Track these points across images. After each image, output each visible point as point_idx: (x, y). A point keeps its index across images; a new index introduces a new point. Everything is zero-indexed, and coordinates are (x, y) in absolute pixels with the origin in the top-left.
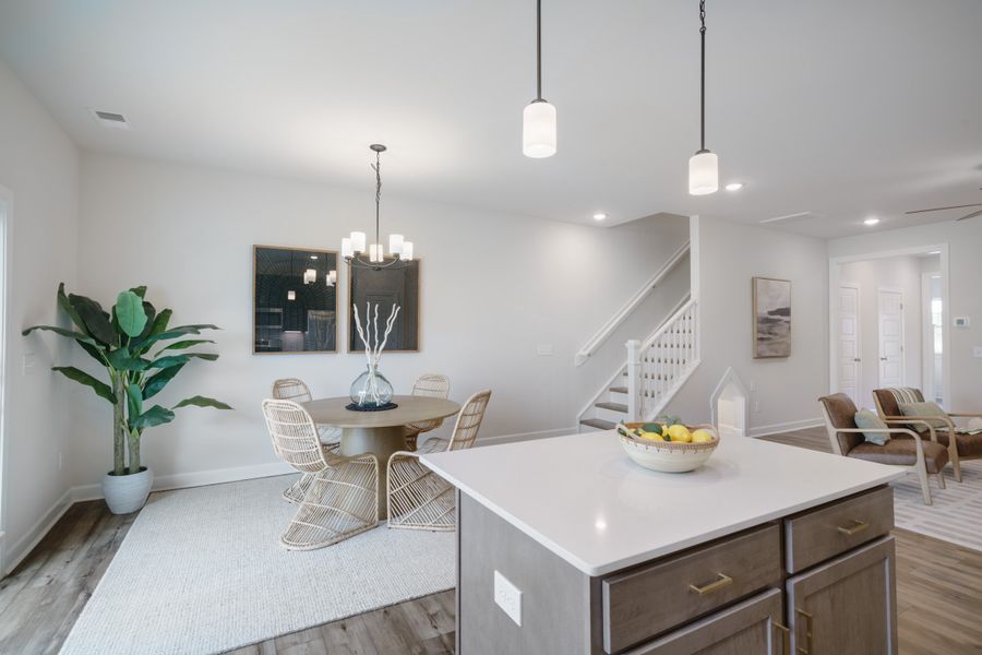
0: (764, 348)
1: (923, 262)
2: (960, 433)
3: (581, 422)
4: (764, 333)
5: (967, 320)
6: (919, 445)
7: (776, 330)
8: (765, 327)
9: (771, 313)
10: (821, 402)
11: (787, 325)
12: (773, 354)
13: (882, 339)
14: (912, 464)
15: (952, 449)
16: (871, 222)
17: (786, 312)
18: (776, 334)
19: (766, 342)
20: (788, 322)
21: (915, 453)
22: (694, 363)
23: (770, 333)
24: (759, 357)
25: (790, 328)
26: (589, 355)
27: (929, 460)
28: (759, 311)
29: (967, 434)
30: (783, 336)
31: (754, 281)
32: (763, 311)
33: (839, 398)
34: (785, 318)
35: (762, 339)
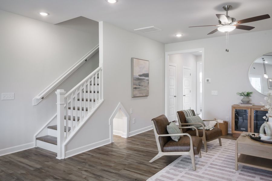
0: (137, 93)
1: (197, 57)
2: (207, 130)
3: (37, 139)
4: (137, 85)
5: (210, 79)
6: (191, 140)
7: (142, 84)
8: (137, 82)
9: (140, 76)
10: (153, 121)
11: (147, 82)
12: (141, 95)
13: (184, 87)
14: (188, 150)
15: (204, 137)
16: (179, 35)
17: (147, 75)
18: (142, 86)
19: (138, 89)
20: (148, 80)
21: (189, 145)
22: (100, 101)
23: (139, 85)
24: (134, 97)
25: (148, 83)
26: (43, 98)
27: (195, 148)
28: (134, 74)
29: (209, 130)
30: (145, 87)
31: (132, 59)
32: (136, 75)
33: (161, 118)
34: (146, 78)
35: (135, 88)
